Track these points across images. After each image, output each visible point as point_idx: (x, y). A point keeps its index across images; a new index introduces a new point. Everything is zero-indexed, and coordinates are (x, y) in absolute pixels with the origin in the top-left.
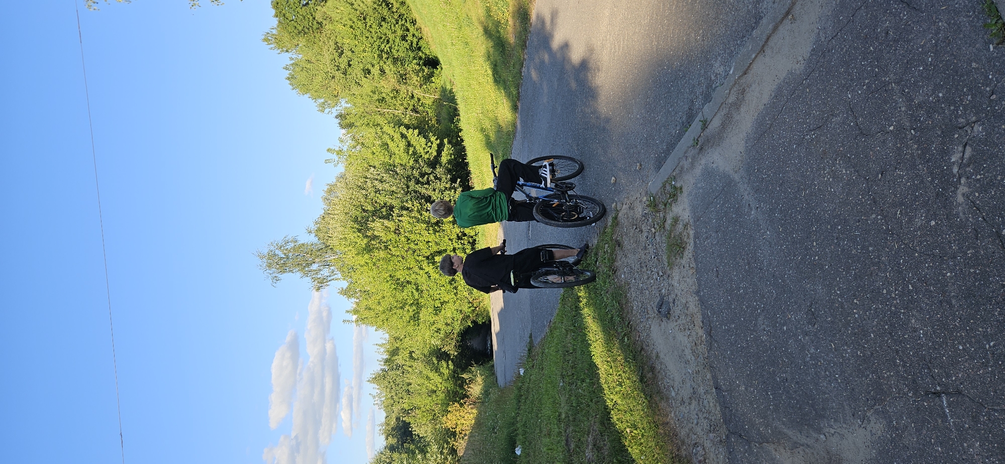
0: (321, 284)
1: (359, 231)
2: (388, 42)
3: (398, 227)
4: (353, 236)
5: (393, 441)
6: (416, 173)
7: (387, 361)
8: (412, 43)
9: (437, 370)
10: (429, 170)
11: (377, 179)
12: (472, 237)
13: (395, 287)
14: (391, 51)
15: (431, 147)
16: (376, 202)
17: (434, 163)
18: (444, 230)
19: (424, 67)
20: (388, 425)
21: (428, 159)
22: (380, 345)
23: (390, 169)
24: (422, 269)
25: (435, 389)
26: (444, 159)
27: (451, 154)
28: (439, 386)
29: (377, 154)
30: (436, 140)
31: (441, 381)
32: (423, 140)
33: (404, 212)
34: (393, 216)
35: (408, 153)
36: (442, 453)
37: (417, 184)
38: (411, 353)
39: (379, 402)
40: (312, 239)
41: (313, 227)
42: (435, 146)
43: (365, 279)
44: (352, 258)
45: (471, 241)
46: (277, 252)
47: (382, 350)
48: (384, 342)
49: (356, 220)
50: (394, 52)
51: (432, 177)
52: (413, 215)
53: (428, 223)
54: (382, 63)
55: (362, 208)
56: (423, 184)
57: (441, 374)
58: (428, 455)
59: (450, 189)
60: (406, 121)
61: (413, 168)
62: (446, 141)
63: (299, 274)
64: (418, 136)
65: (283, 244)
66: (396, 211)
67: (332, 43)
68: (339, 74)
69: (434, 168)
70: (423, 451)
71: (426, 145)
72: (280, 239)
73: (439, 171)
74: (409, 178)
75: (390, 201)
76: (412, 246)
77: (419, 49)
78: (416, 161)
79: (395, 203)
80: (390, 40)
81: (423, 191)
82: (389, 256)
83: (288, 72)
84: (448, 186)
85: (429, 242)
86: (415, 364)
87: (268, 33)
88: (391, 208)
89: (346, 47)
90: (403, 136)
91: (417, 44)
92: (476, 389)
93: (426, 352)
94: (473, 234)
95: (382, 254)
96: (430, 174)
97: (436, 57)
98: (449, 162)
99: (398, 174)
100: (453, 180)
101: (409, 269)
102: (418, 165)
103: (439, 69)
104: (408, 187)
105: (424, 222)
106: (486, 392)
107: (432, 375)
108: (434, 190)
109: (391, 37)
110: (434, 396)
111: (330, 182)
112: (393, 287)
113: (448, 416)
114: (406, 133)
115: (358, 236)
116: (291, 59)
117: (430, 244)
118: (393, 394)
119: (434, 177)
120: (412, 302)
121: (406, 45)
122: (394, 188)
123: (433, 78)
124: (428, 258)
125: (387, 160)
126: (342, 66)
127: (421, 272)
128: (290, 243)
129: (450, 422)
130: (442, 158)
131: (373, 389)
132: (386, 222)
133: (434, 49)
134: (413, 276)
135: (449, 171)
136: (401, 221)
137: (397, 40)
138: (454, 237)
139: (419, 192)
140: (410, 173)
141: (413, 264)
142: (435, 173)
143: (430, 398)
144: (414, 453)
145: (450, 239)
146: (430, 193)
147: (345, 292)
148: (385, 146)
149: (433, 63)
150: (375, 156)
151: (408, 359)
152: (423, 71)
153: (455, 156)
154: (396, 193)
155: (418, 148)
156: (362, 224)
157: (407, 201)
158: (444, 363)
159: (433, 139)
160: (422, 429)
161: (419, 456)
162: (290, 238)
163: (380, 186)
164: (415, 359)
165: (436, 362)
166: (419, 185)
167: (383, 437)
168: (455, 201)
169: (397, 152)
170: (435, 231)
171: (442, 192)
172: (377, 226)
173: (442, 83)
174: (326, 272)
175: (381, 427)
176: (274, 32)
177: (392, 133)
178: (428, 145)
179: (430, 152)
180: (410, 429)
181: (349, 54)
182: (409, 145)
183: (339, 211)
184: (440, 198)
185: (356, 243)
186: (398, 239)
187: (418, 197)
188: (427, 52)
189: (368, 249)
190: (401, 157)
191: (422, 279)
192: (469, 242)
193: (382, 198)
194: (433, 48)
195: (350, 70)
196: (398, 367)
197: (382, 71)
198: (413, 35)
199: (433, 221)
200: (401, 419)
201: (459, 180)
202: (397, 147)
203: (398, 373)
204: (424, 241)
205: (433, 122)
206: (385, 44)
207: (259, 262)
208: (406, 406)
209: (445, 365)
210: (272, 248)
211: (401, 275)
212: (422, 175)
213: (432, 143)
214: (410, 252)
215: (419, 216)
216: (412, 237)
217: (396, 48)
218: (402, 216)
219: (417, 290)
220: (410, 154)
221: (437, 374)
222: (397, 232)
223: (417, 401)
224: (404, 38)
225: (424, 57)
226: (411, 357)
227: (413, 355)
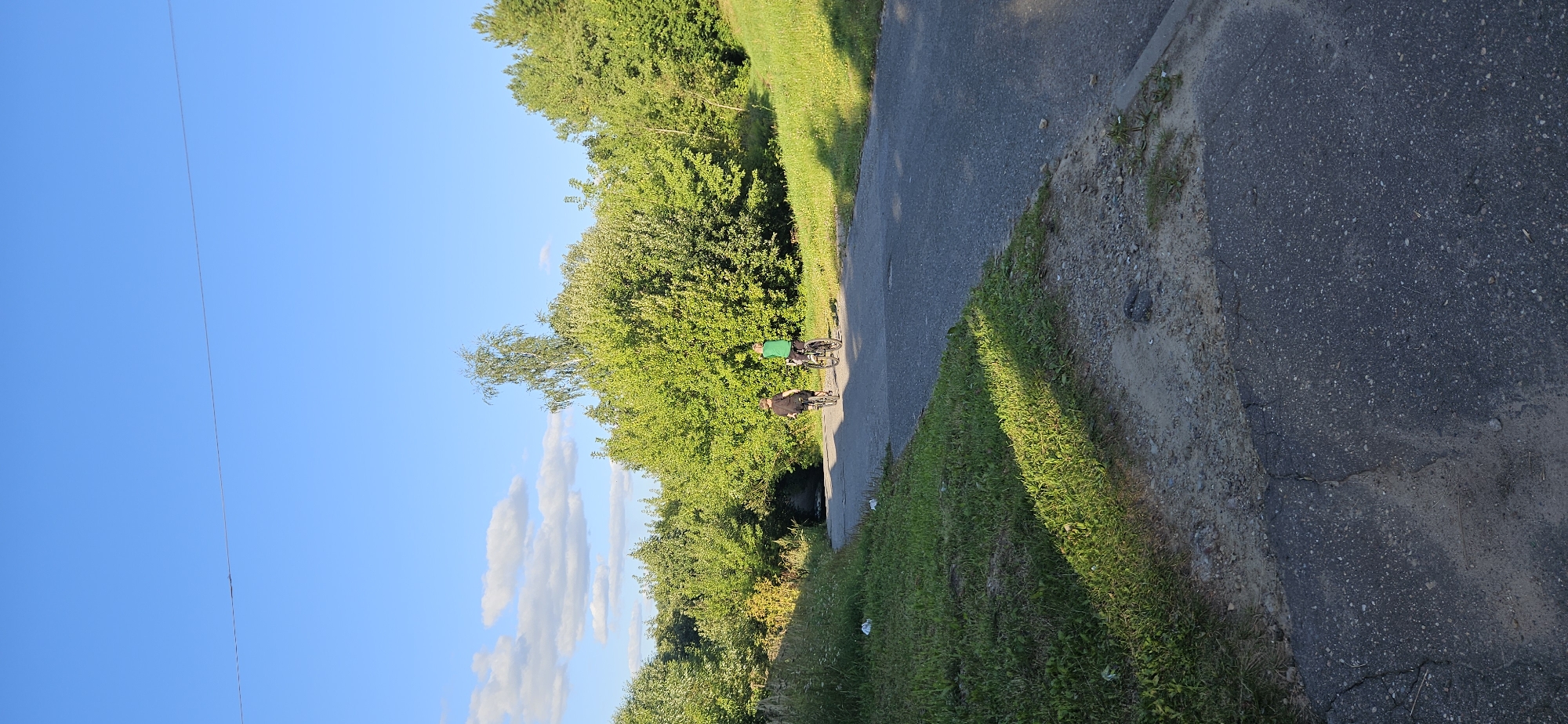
0: (560, 400)
1: (618, 312)
2: (666, 23)
3: (679, 307)
4: (607, 319)
5: (667, 647)
6: (707, 223)
7: (660, 525)
8: (703, 26)
9: (737, 538)
10: (727, 219)
11: (646, 233)
12: (794, 325)
13: (673, 401)
14: (670, 39)
15: (731, 181)
16: (644, 269)
17: (736, 208)
18: (750, 313)
19: (722, 63)
20: (661, 622)
21: (726, 201)
22: (649, 501)
23: (666, 216)
24: (716, 373)
25: (734, 567)
26: (752, 201)
27: (763, 194)
28: (741, 563)
29: (647, 191)
30: (740, 171)
31: (743, 554)
32: (719, 171)
33: (688, 284)
34: (670, 290)
35: (695, 190)
36: (743, 661)
37: (709, 239)
38: (697, 512)
39: (646, 588)
40: (546, 331)
41: (548, 313)
42: (737, 181)
43: (626, 388)
44: (604, 353)
45: (793, 330)
46: (491, 350)
47: (653, 508)
48: (656, 496)
49: (612, 296)
50: (675, 39)
51: (731, 229)
52: (702, 288)
53: (725, 301)
54: (656, 57)
55: (622, 277)
56: (717, 240)
57: (743, 544)
58: (722, 664)
59: (761, 249)
60: (692, 143)
61: (702, 215)
62: (755, 173)
63: (525, 385)
64: (712, 164)
65: (502, 337)
66: (676, 282)
67: (579, 26)
68: (587, 75)
69: (737, 216)
70: (715, 659)
71: (724, 178)
72: (496, 330)
73: (744, 219)
74: (696, 231)
75: (664, 266)
76: (700, 336)
77: (715, 35)
78: (708, 205)
79: (673, 269)
80: (669, 21)
81: (719, 251)
82: (664, 352)
83: (512, 77)
84: (757, 244)
85: (727, 330)
86: (703, 529)
87: (481, 15)
88: (668, 277)
89: (601, 32)
90: (688, 164)
91: (712, 28)
92: (797, 558)
93: (721, 510)
94: (795, 319)
95: (653, 349)
96: (729, 225)
97: (742, 49)
98: (760, 207)
99: (678, 224)
100: (766, 235)
101: (695, 373)
102: (710, 211)
103: (746, 67)
104: (694, 245)
105: (719, 299)
106: (813, 561)
107: (730, 545)
108: (736, 250)
109: (672, 15)
110: (732, 578)
111: (574, 242)
112: (670, 400)
113: (754, 598)
114: (692, 160)
115: (617, 321)
116: (516, 57)
117: (728, 334)
118: (670, 575)
119: (737, 230)
120: (698, 425)
121: (695, 29)
122: (673, 246)
123: (736, 80)
124: (724, 357)
125: (661, 202)
126: (595, 63)
127: (714, 377)
128: (512, 337)
129: (756, 608)
130: (749, 200)
131: (637, 567)
132: (659, 299)
133: (739, 35)
134: (701, 384)
135: (760, 221)
136: (683, 297)
137: (681, 21)
138: (766, 323)
139: (711, 252)
140: (697, 222)
141: (700, 365)
142: (737, 224)
143: (726, 582)
144: (699, 661)
145: (759, 327)
146: (729, 254)
147: (596, 413)
148: (659, 179)
149: (737, 57)
150: (643, 195)
151: (692, 522)
152: (721, 69)
153: (769, 198)
154: (674, 253)
155: (709, 184)
156: (622, 302)
157: (692, 267)
158: (748, 528)
159: (735, 169)
160: (713, 627)
161: (708, 666)
162: (512, 328)
163: (650, 243)
164: (703, 522)
165: (735, 525)
166: (713, 242)
167: (654, 641)
168: (767, 268)
169: (677, 189)
170: (736, 314)
171: (748, 253)
172: (646, 306)
173: (751, 85)
174: (566, 383)
175: (650, 626)
176: (491, 13)
177: (671, 159)
178: (727, 179)
179: (730, 190)
180: (695, 629)
181: (606, 42)
182: (697, 179)
183: (587, 282)
184: (745, 262)
185: (613, 330)
186: (677, 326)
187: (710, 261)
188: (728, 41)
189: (632, 340)
190: (684, 198)
191: (715, 389)
192: (789, 333)
193: (653, 262)
194: (736, 33)
195: (606, 69)
196: (677, 534)
197: (656, 71)
198: (706, 13)
199: (734, 297)
200: (681, 613)
201: (775, 234)
202: (678, 181)
203: (677, 542)
204: (719, 328)
205: (735, 145)
206: (661, 26)
207: (465, 365)
208: (688, 593)
209: (750, 532)
210: (484, 344)
211: (682, 382)
212: (717, 227)
213: (733, 177)
214: (698, 346)
215: (712, 291)
216: (700, 322)
217: (679, 33)
218: (684, 289)
219: (707, 406)
220: (698, 192)
221: (737, 544)
222: (676, 314)
223: (706, 585)
224: (691, 17)
225: (721, 47)
226: (698, 519)
227: (701, 515)
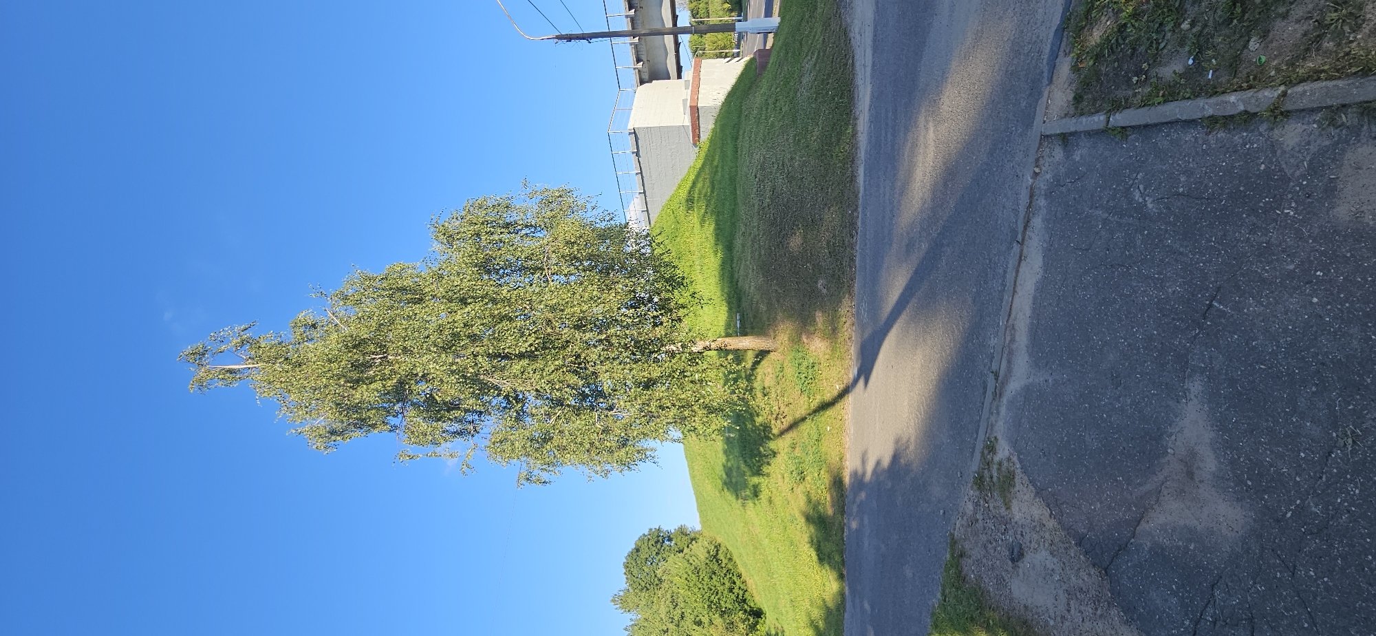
2: (717, 593)
8: (738, 595)
14: (719, 603)
19: (749, 617)
50: (722, 603)
54: (711, 614)
67: (669, 596)
68: (672, 627)
77: (744, 601)
80: (719, 592)
83: (627, 633)
87: (616, 595)
89: (680, 600)
91: (743, 597)
97: (760, 609)
103: (764, 619)
109: (720, 588)
116: (631, 620)
121: (733, 597)
123: (758, 626)
126: (676, 618)
133: (759, 599)
137: (726, 592)
149: (758, 614)
152: (749, 620)
173: (767, 629)
176: (621, 593)
181: (682, 605)
188: (752, 605)
194: (757, 599)
195: (682, 623)
197: (711, 623)
198: (740, 588)
206: (715, 595)
217: (724, 599)
224: (731, 590)
225: (748, 609)
